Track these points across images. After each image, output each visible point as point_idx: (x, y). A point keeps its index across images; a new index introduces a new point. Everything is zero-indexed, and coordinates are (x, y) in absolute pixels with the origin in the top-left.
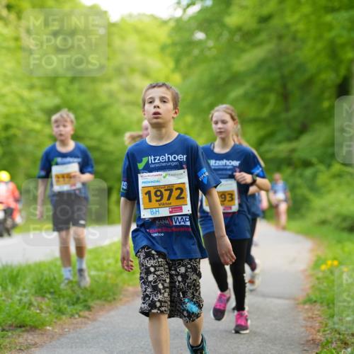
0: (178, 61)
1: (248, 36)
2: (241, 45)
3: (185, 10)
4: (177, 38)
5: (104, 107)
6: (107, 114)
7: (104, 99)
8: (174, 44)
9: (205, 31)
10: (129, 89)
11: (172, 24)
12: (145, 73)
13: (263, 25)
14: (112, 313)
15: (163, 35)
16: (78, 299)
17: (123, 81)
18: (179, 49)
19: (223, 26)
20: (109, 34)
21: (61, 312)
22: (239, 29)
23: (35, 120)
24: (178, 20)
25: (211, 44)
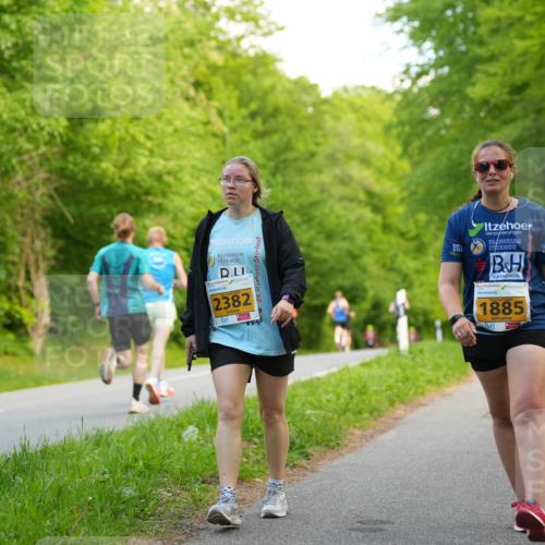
0: (406, 145)
1: (496, 111)
2: (488, 121)
3: (414, 82)
4: (405, 115)
5: (315, 204)
6: (317, 212)
7: (315, 195)
8: (402, 123)
9: (440, 106)
10: (345, 181)
11: (398, 98)
12: (365, 161)
13: (517, 98)
14: (336, 462)
15: (387, 113)
16: (293, 443)
17: (338, 171)
18: (407, 129)
19: (464, 98)
20: (318, 113)
22: (486, 102)
24: (405, 94)
25: (448, 121)
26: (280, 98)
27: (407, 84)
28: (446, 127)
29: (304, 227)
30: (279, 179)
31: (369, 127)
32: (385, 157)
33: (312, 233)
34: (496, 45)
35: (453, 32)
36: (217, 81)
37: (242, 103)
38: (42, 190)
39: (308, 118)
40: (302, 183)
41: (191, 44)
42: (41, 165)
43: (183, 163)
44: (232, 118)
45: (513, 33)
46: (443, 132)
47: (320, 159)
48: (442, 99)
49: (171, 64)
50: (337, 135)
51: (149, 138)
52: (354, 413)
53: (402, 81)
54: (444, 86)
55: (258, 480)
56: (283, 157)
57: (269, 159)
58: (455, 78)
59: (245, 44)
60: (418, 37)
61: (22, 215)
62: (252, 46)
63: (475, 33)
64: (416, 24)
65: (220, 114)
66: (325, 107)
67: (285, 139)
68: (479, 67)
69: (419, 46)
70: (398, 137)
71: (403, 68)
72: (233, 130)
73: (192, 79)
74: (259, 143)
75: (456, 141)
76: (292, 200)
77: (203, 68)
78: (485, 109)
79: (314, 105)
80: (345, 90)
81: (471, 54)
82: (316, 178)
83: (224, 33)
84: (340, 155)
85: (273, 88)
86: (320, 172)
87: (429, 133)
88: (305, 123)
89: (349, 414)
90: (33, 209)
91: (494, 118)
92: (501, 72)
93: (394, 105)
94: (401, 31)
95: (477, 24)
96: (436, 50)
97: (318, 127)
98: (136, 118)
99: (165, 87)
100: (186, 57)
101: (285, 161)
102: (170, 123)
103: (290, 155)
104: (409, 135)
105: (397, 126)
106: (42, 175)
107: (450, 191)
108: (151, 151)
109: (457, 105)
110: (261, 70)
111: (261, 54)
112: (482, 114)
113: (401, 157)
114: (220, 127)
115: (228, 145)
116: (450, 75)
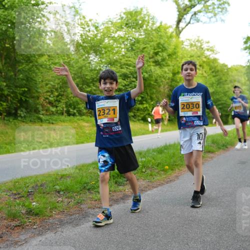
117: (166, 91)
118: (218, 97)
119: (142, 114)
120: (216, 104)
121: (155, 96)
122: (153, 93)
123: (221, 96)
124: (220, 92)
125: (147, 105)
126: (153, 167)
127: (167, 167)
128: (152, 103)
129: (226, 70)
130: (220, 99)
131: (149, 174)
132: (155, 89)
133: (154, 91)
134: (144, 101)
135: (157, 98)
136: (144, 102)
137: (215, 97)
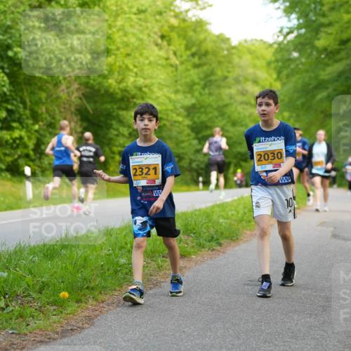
0: (279, 73)
1: (331, 54)
2: (326, 60)
3: (285, 37)
4: (279, 56)
5: (226, 106)
6: (228, 111)
7: (227, 100)
8: (277, 61)
9: (299, 51)
10: (243, 93)
11: (276, 46)
12: (255, 82)
13: (343, 47)
14: (237, 248)
15: (269, 55)
16: (213, 237)
17: (240, 87)
18: (280, 64)
19: (313, 47)
20: (230, 54)
21: (201, 246)
22: (325, 49)
23: (178, 115)
24: (280, 44)
25: (303, 60)
26: (209, 46)
27: (281, 38)
28: (302, 63)
29: (220, 118)
30: (207, 91)
31: (258, 63)
32: (266, 79)
33: (224, 122)
34: (332, 17)
35: (308, 10)
36: (174, 35)
37: (187, 48)
38: (76, 94)
39: (224, 57)
40: (219, 94)
41: (160, 13)
42: (75, 80)
43: (153, 81)
44: (181, 56)
45: (342, 10)
46: (300, 66)
47: (230, 80)
48: (299, 47)
49: (149, 25)
50: (240, 67)
51: (135, 66)
52: (246, 222)
53: (278, 36)
54: (302, 40)
55: (193, 257)
56: (209, 79)
57: (201, 79)
58: (308, 35)
59: (190, 14)
60: (288, 11)
61: (64, 108)
62: (194, 16)
63: (321, 10)
64: (288, 4)
65: (175, 53)
66: (234, 51)
67: (211, 68)
68: (322, 29)
69: (289, 17)
70: (275, 69)
71: (279, 29)
72: (182, 63)
73: (160, 34)
74: (196, 71)
75: (307, 71)
76: (213, 104)
77: (166, 28)
78: (325, 53)
79: (228, 50)
80: (246, 41)
81: (318, 22)
82: (227, 91)
83: (179, 8)
84: (241, 78)
85: (205, 39)
86: (230, 88)
87: (292, 66)
88: (222, 59)
89: (244, 222)
90: (70, 105)
91: (330, 59)
92: (335, 32)
93: (273, 50)
94: (279, 8)
95: (322, 5)
96: (298, 19)
97: (230, 62)
98: (128, 55)
99: (145, 38)
100: (157, 21)
101: (210, 81)
102: (147, 58)
103: (213, 78)
104: (281, 68)
105: (274, 62)
106: (76, 86)
107: (303, 100)
108: (136, 74)
109: (309, 51)
110: (199, 29)
111: (199, 20)
112: (323, 56)
113: (276, 80)
114: (175, 61)
115: (179, 72)
116: (305, 33)
117: (75, 97)
118: (203, 118)
119: (8, 155)
120: (200, 136)
121: (44, 109)
122: (39, 102)
123: (210, 115)
124: (210, 105)
125: (23, 133)
126: (29, 295)
127: (65, 294)
128: (37, 127)
129: (225, 52)
130: (209, 124)
131: (16, 313)
132: (43, 90)
133: (43, 95)
134: (14, 121)
135: (50, 115)
136: (15, 125)
137: (196, 119)
